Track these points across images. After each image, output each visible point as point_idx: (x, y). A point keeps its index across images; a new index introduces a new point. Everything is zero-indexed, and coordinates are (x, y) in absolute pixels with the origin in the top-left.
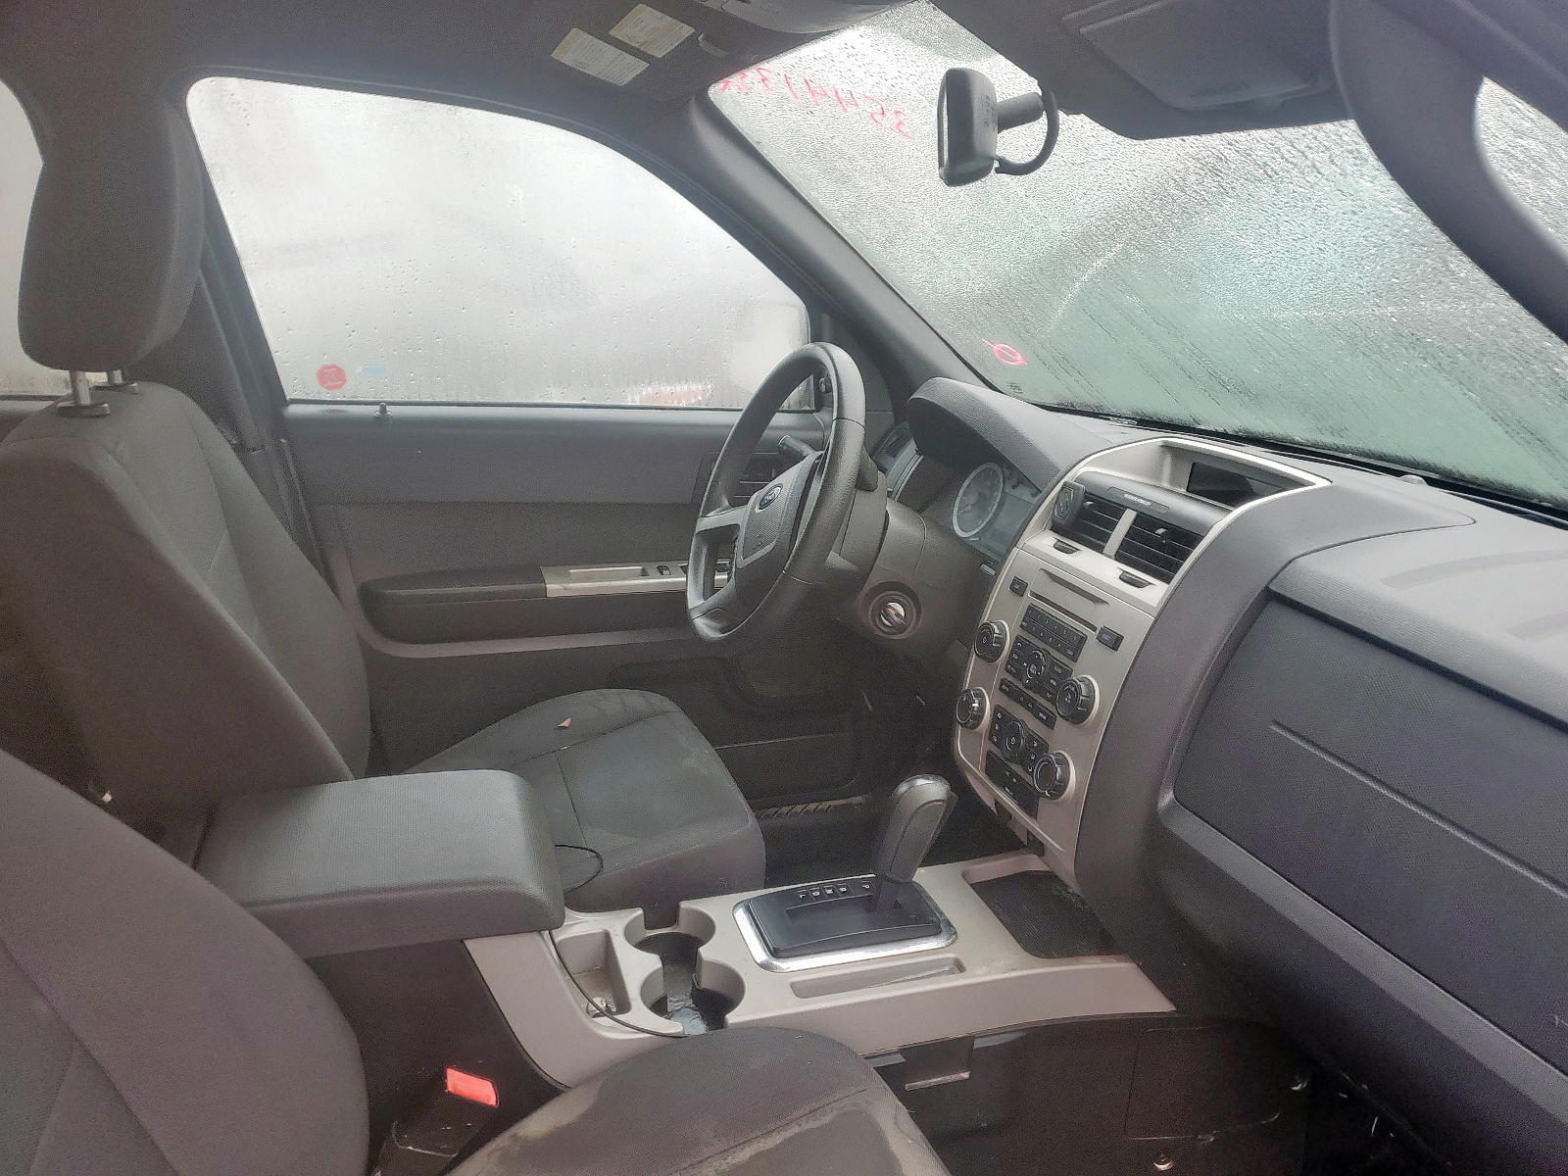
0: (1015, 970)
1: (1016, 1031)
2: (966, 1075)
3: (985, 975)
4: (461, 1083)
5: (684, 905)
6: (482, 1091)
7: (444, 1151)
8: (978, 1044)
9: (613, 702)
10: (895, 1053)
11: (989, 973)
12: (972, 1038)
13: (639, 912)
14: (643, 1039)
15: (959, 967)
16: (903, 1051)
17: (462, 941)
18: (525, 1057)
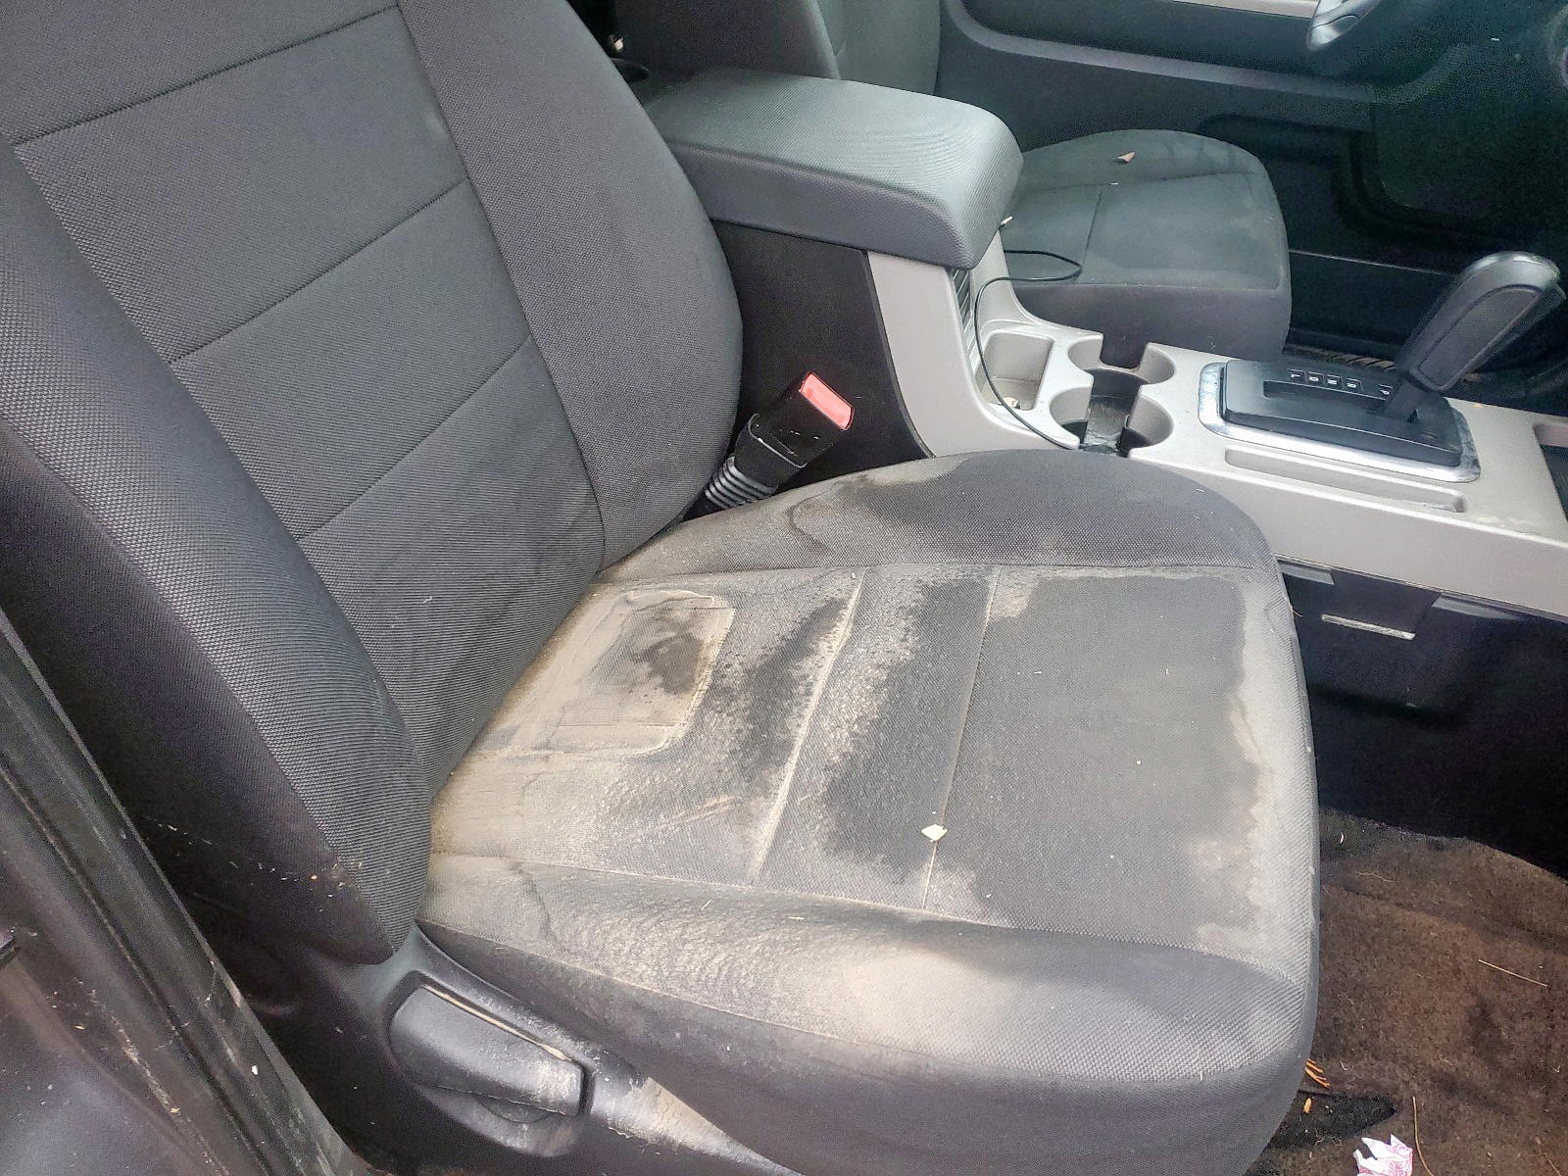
0: (1539, 535)
1: (1506, 611)
2: (1409, 636)
3: (1489, 525)
4: (816, 392)
5: (1151, 347)
6: (838, 411)
7: (790, 457)
8: (1440, 604)
9: (1189, 147)
10: (1326, 571)
11: (1497, 526)
12: (1435, 595)
13: (1099, 337)
14: (1031, 438)
15: (1460, 507)
16: (1334, 573)
17: (865, 252)
18: (901, 408)
